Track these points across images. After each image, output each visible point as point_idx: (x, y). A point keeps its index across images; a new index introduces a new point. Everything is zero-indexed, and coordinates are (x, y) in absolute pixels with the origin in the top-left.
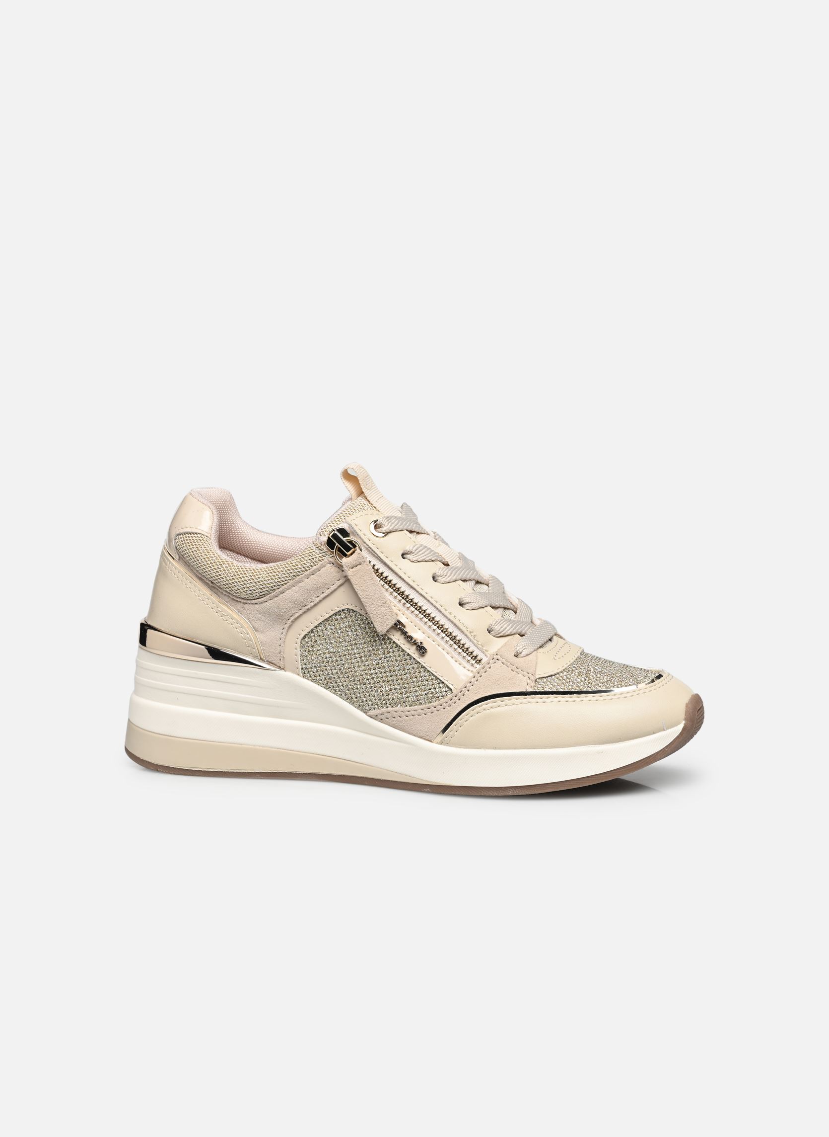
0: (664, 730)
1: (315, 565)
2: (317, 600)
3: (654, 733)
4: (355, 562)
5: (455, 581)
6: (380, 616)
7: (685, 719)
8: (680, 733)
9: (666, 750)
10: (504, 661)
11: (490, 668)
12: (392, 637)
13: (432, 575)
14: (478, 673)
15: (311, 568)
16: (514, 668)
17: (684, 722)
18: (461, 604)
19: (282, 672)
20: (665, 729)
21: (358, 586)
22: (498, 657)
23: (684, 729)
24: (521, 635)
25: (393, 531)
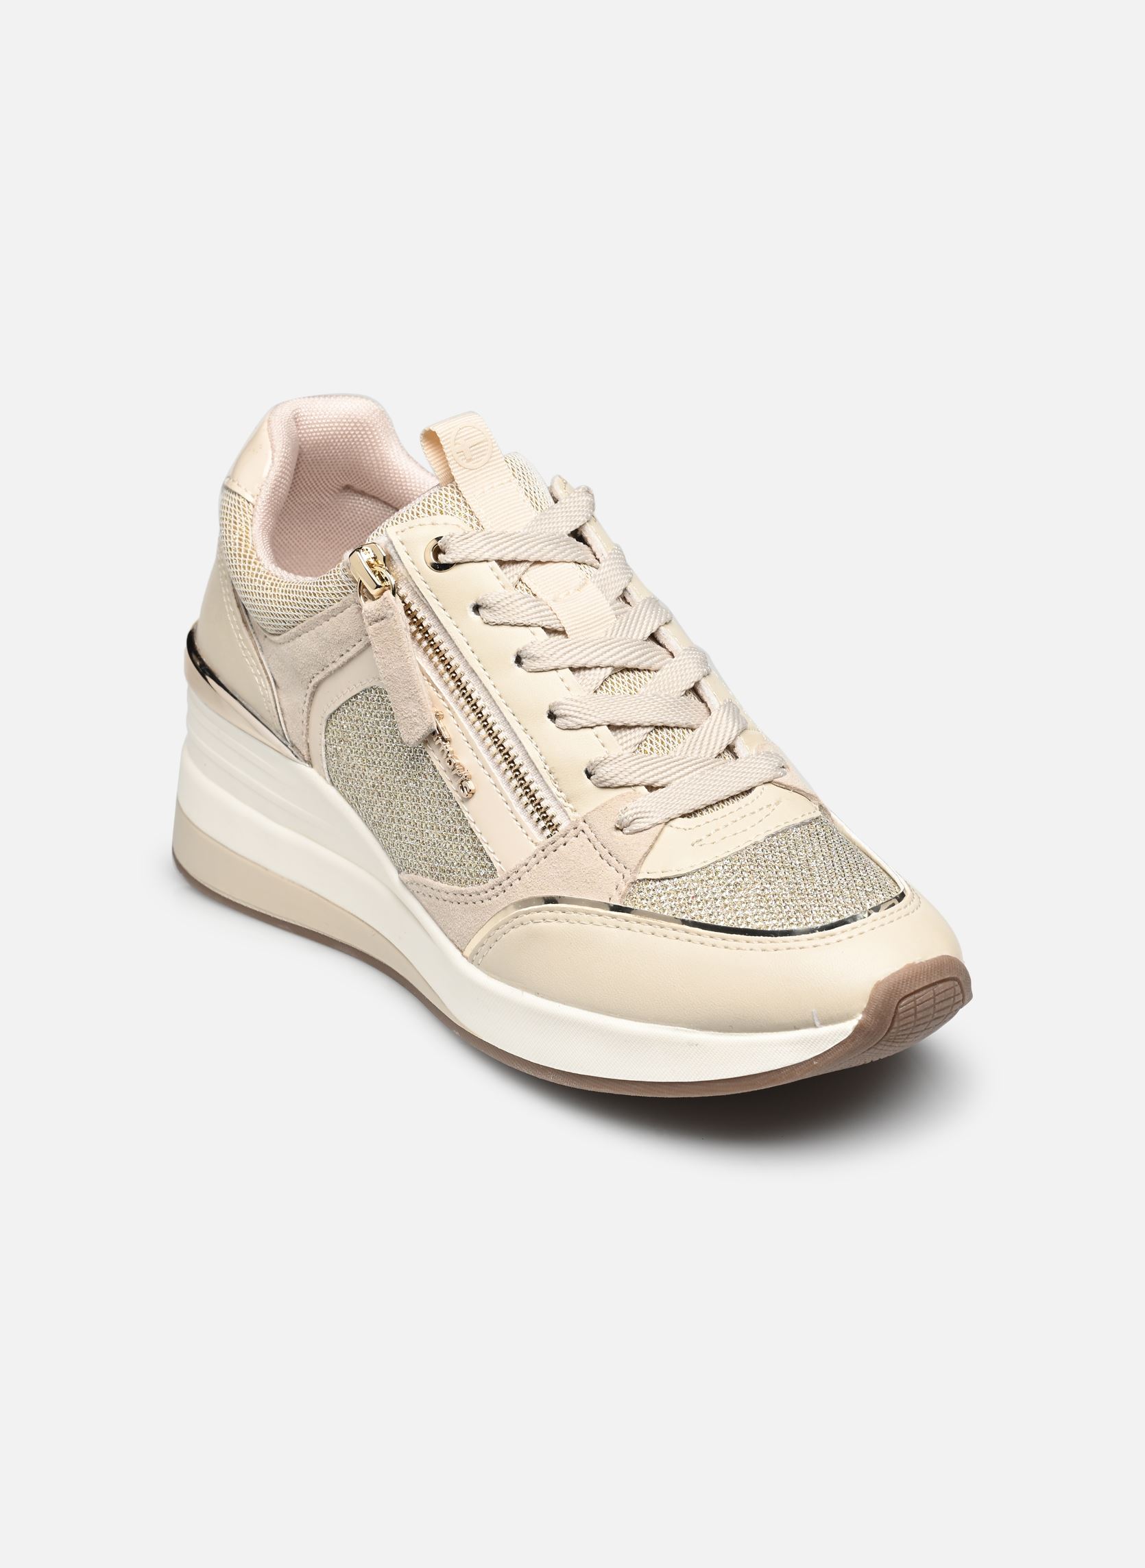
0: (815, 1026)
1: (339, 601)
2: (340, 661)
3: (796, 1028)
4: (378, 612)
5: (556, 669)
6: (407, 716)
7: (866, 1012)
8: (849, 1037)
9: (815, 1063)
10: (592, 836)
11: (565, 844)
12: (431, 754)
13: (516, 654)
14: (543, 850)
15: (332, 604)
16: (605, 852)
17: (860, 1017)
18: (552, 716)
19: (305, 768)
20: (817, 1023)
21: (378, 655)
22: (585, 827)
23: (858, 1030)
24: (650, 788)
25: (470, 562)
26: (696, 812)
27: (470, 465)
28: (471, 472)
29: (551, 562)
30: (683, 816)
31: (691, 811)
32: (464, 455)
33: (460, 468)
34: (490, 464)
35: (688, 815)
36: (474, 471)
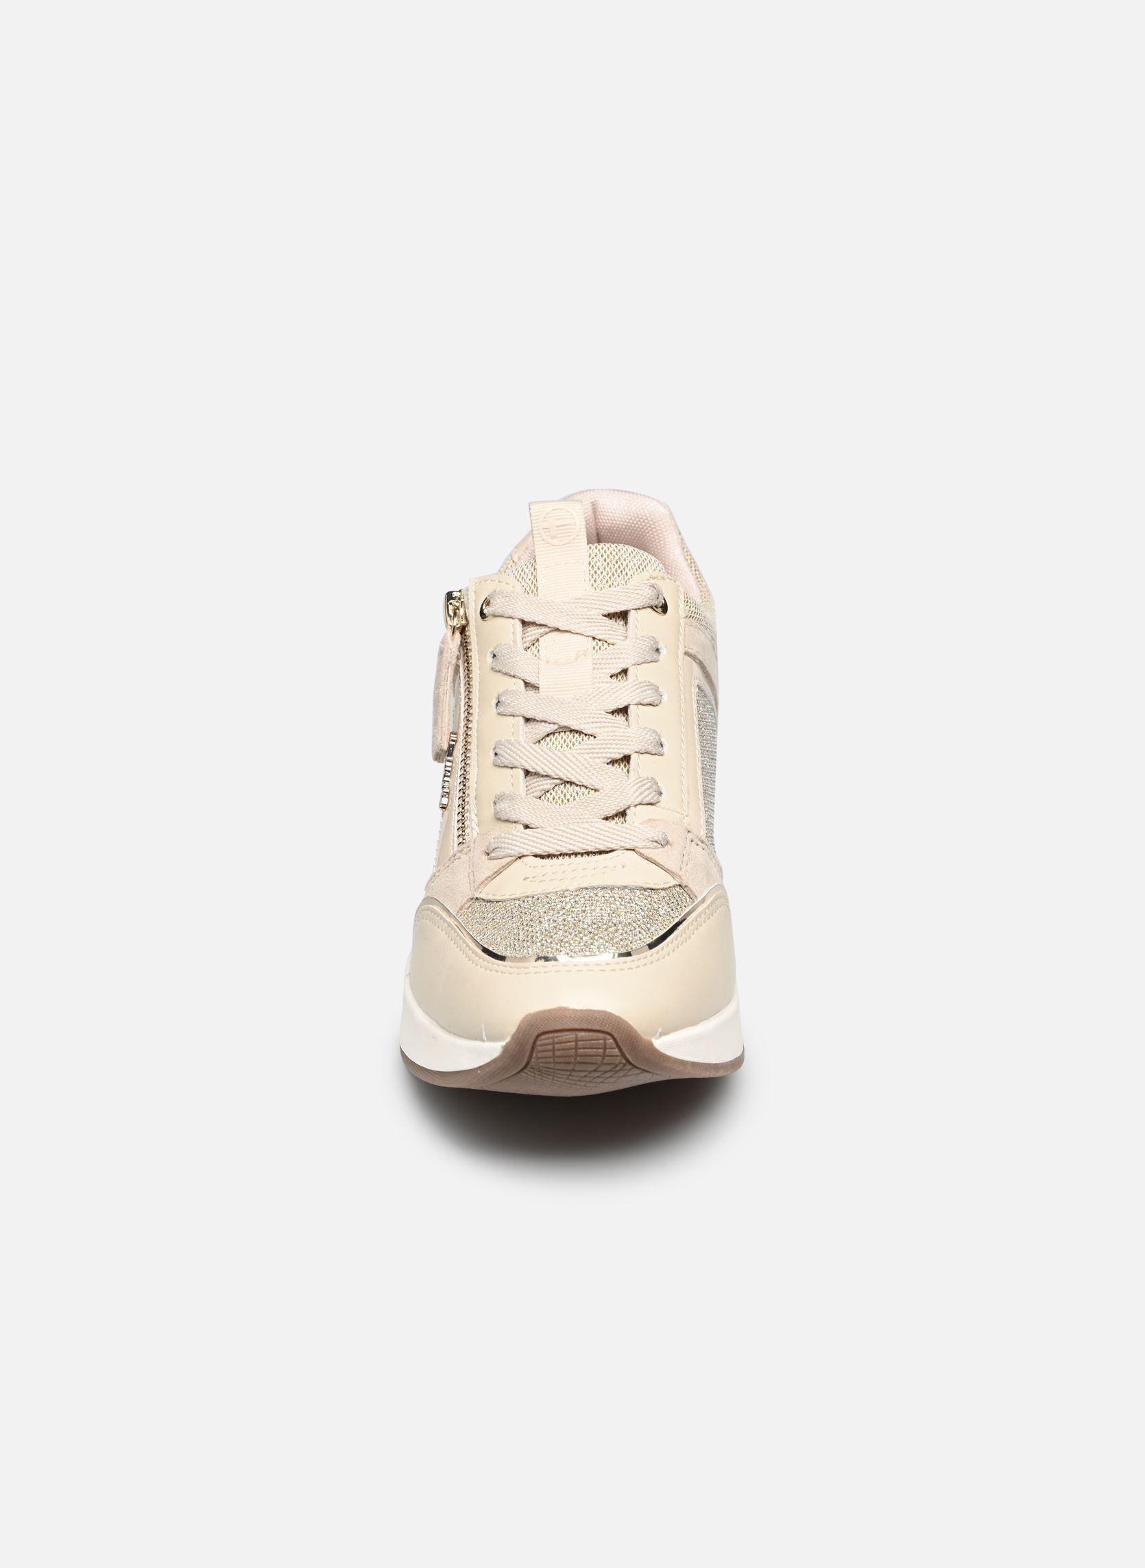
0: (483, 1040)
3: (475, 1039)
5: (513, 716)
7: (513, 1036)
8: (499, 1056)
10: (472, 855)
11: (459, 859)
13: (497, 698)
14: (449, 861)
16: (471, 870)
17: (508, 1040)
20: (485, 1038)
22: (473, 847)
23: (505, 1051)
24: (527, 827)
25: (500, 616)
26: (549, 856)
27: (554, 542)
28: (552, 548)
29: (570, 632)
30: (536, 856)
31: (545, 854)
32: (550, 532)
33: (543, 542)
34: (572, 545)
35: (542, 857)
36: (555, 547)
